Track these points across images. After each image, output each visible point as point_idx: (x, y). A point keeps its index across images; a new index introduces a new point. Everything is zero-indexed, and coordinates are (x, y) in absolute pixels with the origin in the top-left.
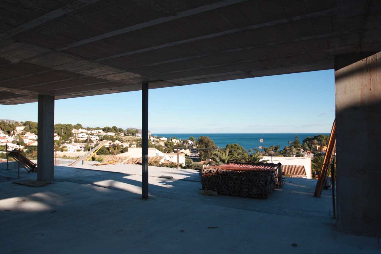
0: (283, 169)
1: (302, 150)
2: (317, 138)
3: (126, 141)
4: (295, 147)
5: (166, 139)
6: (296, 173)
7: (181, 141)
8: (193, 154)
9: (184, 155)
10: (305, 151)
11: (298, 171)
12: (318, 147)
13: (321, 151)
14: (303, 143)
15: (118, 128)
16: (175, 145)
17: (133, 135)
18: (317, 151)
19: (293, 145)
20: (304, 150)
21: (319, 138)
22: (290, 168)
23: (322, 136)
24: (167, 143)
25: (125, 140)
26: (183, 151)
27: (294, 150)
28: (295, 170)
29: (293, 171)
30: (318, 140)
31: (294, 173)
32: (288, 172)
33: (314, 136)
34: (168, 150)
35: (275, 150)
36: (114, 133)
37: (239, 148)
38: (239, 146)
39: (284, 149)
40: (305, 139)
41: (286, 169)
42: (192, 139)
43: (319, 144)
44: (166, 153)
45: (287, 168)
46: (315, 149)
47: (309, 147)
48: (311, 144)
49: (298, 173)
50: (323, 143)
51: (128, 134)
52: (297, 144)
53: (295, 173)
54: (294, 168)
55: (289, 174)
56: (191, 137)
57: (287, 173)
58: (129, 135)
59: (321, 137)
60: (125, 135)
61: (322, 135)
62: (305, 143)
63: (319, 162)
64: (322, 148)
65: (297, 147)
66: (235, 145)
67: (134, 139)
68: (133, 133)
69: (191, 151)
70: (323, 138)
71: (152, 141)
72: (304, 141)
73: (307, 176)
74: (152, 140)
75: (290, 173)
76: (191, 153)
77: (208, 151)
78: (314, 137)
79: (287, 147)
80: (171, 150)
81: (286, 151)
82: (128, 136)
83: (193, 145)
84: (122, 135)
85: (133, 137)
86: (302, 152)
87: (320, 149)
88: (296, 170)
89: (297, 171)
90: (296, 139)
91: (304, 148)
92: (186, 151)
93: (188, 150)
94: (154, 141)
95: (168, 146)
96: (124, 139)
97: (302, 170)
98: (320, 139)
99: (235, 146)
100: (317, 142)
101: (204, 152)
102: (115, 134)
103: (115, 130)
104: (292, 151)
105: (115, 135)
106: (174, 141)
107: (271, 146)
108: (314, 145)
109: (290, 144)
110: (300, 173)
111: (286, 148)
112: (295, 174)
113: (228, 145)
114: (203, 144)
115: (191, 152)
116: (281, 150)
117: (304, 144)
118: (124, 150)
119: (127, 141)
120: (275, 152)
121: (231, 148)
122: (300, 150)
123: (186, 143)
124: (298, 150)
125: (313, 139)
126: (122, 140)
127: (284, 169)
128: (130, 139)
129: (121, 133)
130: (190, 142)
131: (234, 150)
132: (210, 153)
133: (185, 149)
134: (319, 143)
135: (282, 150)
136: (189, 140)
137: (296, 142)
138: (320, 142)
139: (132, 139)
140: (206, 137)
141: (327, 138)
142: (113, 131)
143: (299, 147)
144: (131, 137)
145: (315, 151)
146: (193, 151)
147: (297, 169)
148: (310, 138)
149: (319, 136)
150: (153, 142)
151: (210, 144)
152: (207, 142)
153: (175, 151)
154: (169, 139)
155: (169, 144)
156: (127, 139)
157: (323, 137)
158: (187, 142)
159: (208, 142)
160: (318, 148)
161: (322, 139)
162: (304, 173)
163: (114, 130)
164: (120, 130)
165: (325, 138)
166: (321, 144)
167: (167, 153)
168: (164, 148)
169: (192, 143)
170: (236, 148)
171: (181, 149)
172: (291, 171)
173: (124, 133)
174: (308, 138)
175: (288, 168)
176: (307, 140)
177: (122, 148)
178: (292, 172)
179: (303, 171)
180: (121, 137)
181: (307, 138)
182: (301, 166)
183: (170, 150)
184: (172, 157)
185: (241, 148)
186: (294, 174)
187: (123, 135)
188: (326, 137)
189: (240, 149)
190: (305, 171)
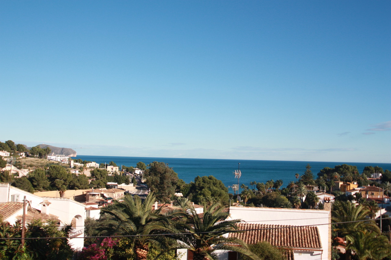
0: (275, 235)
1: (316, 188)
2: (340, 170)
3: (26, 166)
4: (305, 184)
5: (98, 165)
6: (302, 243)
7: (123, 168)
8: (140, 192)
9: (124, 193)
10: (321, 190)
11: (305, 239)
12: (341, 183)
13: (345, 191)
14: (317, 177)
15: (15, 143)
16: (110, 175)
17: (41, 156)
18: (339, 190)
19: (302, 181)
20: (319, 188)
21: (341, 169)
22: (290, 232)
23: (346, 167)
24: (95, 172)
25: (25, 164)
26: (123, 185)
27: (303, 188)
28: (299, 237)
29: (296, 239)
30: (341, 173)
31: (296, 243)
32: (286, 240)
33: (336, 167)
34: (97, 183)
35: (274, 187)
36: (8, 151)
37: (216, 184)
38: (216, 180)
39: (288, 187)
40: (321, 171)
41: (282, 235)
42: (140, 167)
43: (341, 180)
44: (93, 188)
45: (284, 232)
46: (336, 188)
47: (326, 184)
48: (330, 179)
49: (305, 243)
50: (348, 178)
51: (32, 154)
52: (309, 178)
53: (299, 243)
54: (297, 233)
55: (287, 245)
56: (139, 162)
57: (283, 243)
58: (33, 157)
59: (345, 168)
60: (27, 156)
61: (347, 165)
62: (321, 177)
63: (345, 216)
64: (346, 186)
66: (210, 178)
67: (41, 164)
68: (41, 152)
69: (136, 186)
70: (349, 170)
71: (72, 167)
72: (319, 175)
73: (322, 251)
74: (72, 165)
75: (290, 243)
76: (137, 190)
77: (164, 187)
78: (334, 168)
79: (293, 183)
80: (102, 183)
81: (292, 189)
82: (32, 159)
83: (141, 177)
84: (22, 156)
85: (40, 160)
86: (315, 192)
87: (344, 187)
88: (301, 236)
89: (303, 238)
90: (307, 170)
91: (319, 186)
92: (129, 185)
93: (132, 185)
94: (75, 167)
95: (97, 176)
96: (23, 163)
97: (312, 236)
98: (344, 171)
99: (209, 180)
100: (339, 176)
101: (158, 188)
102: (9, 153)
103: (10, 147)
104: (300, 189)
105: (9, 155)
106: (109, 168)
107: (268, 181)
108: (334, 180)
109: (298, 179)
110: (308, 243)
111: (291, 185)
112: (299, 246)
113: (197, 178)
114: (155, 175)
115: (137, 188)
117: (319, 178)
118: (17, 182)
119: (28, 167)
120: (275, 191)
121: (203, 183)
122: (313, 188)
123: (131, 173)
124: (309, 188)
125: (334, 171)
126: (19, 165)
127: (277, 233)
128: (34, 164)
129: (21, 152)
130: (138, 172)
131: (208, 186)
132: (167, 191)
133: (127, 183)
134: (342, 177)
135: (286, 187)
136: (137, 168)
137: (307, 175)
138: (344, 176)
139: (38, 163)
140: (161, 164)
141: (354, 170)
142: (6, 148)
143: (311, 183)
144: (36, 159)
145: (336, 190)
147: (304, 234)
148: (329, 169)
149: (342, 166)
150: (73, 170)
151: (168, 174)
152: (163, 172)
153: (109, 185)
154: (102, 165)
156: (29, 164)
157: (348, 169)
158: (132, 171)
159: (165, 172)
160: (340, 186)
161: (347, 171)
162: (318, 243)
163: (8, 147)
164: (20, 148)
165: (350, 170)
166: (345, 180)
167: (95, 188)
168: (90, 181)
169: (140, 173)
170: (212, 184)
171: (119, 183)
172: (292, 239)
173: (26, 153)
174: (326, 169)
175: (287, 232)
176: (325, 173)
177: (16, 179)
178: (293, 241)
179: (315, 238)
180: (19, 159)
181: (324, 169)
182: (311, 227)
183: (100, 184)
185: (220, 184)
186: (296, 246)
187: (24, 156)
188: (353, 168)
189: (218, 185)
190: (318, 238)
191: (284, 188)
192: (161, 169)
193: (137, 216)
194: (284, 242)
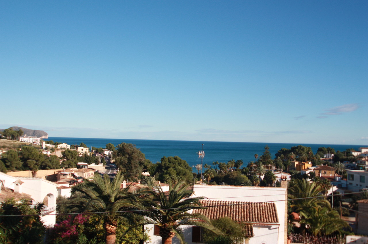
1: (274, 168)
2: (296, 151)
4: (264, 163)
5: (68, 146)
6: (261, 218)
7: (93, 149)
8: (109, 172)
9: (93, 172)
10: (278, 169)
11: (263, 215)
12: (297, 163)
13: (300, 170)
14: (275, 157)
16: (81, 156)
17: (13, 137)
18: (294, 169)
19: (261, 161)
20: (277, 167)
21: (297, 150)
22: (249, 208)
23: (302, 148)
24: (66, 153)
26: (93, 165)
27: (262, 168)
28: (258, 213)
30: (297, 154)
31: (255, 218)
32: (245, 216)
33: (292, 148)
34: (68, 164)
35: (235, 166)
37: (181, 164)
38: (181, 160)
39: (248, 166)
40: (278, 152)
41: (243, 210)
42: (109, 148)
43: (297, 160)
44: (64, 168)
45: (244, 208)
46: (292, 167)
47: (283, 163)
48: (287, 159)
49: (263, 218)
50: (303, 158)
51: (5, 136)
52: (267, 158)
53: (258, 218)
54: (256, 209)
55: (247, 220)
56: (108, 144)
57: (243, 219)
58: (6, 139)
59: (300, 148)
61: (303, 146)
62: (279, 157)
64: (301, 165)
65: (267, 163)
66: (176, 159)
67: (14, 145)
68: (14, 134)
69: (105, 166)
70: (304, 151)
71: (44, 148)
72: (277, 155)
73: (279, 225)
75: (250, 218)
76: (106, 170)
77: (132, 167)
78: (291, 149)
79: (253, 163)
80: (73, 164)
81: (251, 168)
83: (110, 157)
85: (12, 142)
86: (273, 171)
87: (299, 167)
88: (260, 211)
89: (262, 213)
90: (266, 151)
91: (277, 165)
92: (98, 165)
93: (101, 165)
94: (46, 149)
95: (68, 157)
97: (270, 212)
98: (300, 152)
99: (174, 160)
100: (295, 156)
101: (126, 168)
104: (260, 169)
106: (80, 149)
107: (230, 161)
108: (291, 160)
109: (257, 159)
110: (266, 218)
111: (251, 165)
112: (258, 221)
113: (163, 158)
114: (124, 155)
115: (106, 168)
116: (244, 167)
117: (277, 158)
120: (236, 170)
121: (168, 163)
122: (271, 167)
124: (268, 167)
125: (290, 152)
127: (237, 209)
128: (7, 145)
130: (107, 152)
131: (173, 166)
132: (134, 171)
133: (97, 163)
134: (298, 157)
135: (246, 167)
136: (106, 149)
137: (266, 155)
138: (299, 156)
139: (11, 144)
140: (129, 145)
141: (308, 151)
143: (269, 163)
144: (9, 140)
145: (292, 169)
146: (109, 166)
147: (263, 210)
148: (286, 150)
149: (297, 148)
150: (45, 151)
151: (135, 155)
152: (131, 153)
153: (79, 165)
154: (73, 147)
155: (70, 154)
156: (2, 145)
157: (303, 149)
158: (101, 152)
159: (133, 153)
160: (296, 165)
161: (302, 152)
162: (275, 218)
165: (305, 150)
166: (300, 160)
167: (66, 168)
168: (61, 161)
169: (109, 153)
170: (177, 164)
171: (89, 163)
174: (283, 150)
176: (282, 153)
178: (252, 216)
179: (273, 213)
181: (281, 150)
182: (269, 204)
183: (71, 164)
184: (21, 183)
185: (184, 163)
186: (255, 221)
188: (308, 149)
189: (183, 165)
190: (276, 214)
191: (244, 168)
192: (129, 150)
193: (106, 194)
194: (244, 217)
